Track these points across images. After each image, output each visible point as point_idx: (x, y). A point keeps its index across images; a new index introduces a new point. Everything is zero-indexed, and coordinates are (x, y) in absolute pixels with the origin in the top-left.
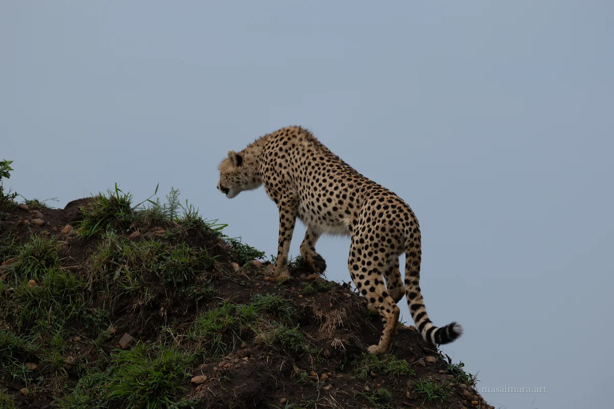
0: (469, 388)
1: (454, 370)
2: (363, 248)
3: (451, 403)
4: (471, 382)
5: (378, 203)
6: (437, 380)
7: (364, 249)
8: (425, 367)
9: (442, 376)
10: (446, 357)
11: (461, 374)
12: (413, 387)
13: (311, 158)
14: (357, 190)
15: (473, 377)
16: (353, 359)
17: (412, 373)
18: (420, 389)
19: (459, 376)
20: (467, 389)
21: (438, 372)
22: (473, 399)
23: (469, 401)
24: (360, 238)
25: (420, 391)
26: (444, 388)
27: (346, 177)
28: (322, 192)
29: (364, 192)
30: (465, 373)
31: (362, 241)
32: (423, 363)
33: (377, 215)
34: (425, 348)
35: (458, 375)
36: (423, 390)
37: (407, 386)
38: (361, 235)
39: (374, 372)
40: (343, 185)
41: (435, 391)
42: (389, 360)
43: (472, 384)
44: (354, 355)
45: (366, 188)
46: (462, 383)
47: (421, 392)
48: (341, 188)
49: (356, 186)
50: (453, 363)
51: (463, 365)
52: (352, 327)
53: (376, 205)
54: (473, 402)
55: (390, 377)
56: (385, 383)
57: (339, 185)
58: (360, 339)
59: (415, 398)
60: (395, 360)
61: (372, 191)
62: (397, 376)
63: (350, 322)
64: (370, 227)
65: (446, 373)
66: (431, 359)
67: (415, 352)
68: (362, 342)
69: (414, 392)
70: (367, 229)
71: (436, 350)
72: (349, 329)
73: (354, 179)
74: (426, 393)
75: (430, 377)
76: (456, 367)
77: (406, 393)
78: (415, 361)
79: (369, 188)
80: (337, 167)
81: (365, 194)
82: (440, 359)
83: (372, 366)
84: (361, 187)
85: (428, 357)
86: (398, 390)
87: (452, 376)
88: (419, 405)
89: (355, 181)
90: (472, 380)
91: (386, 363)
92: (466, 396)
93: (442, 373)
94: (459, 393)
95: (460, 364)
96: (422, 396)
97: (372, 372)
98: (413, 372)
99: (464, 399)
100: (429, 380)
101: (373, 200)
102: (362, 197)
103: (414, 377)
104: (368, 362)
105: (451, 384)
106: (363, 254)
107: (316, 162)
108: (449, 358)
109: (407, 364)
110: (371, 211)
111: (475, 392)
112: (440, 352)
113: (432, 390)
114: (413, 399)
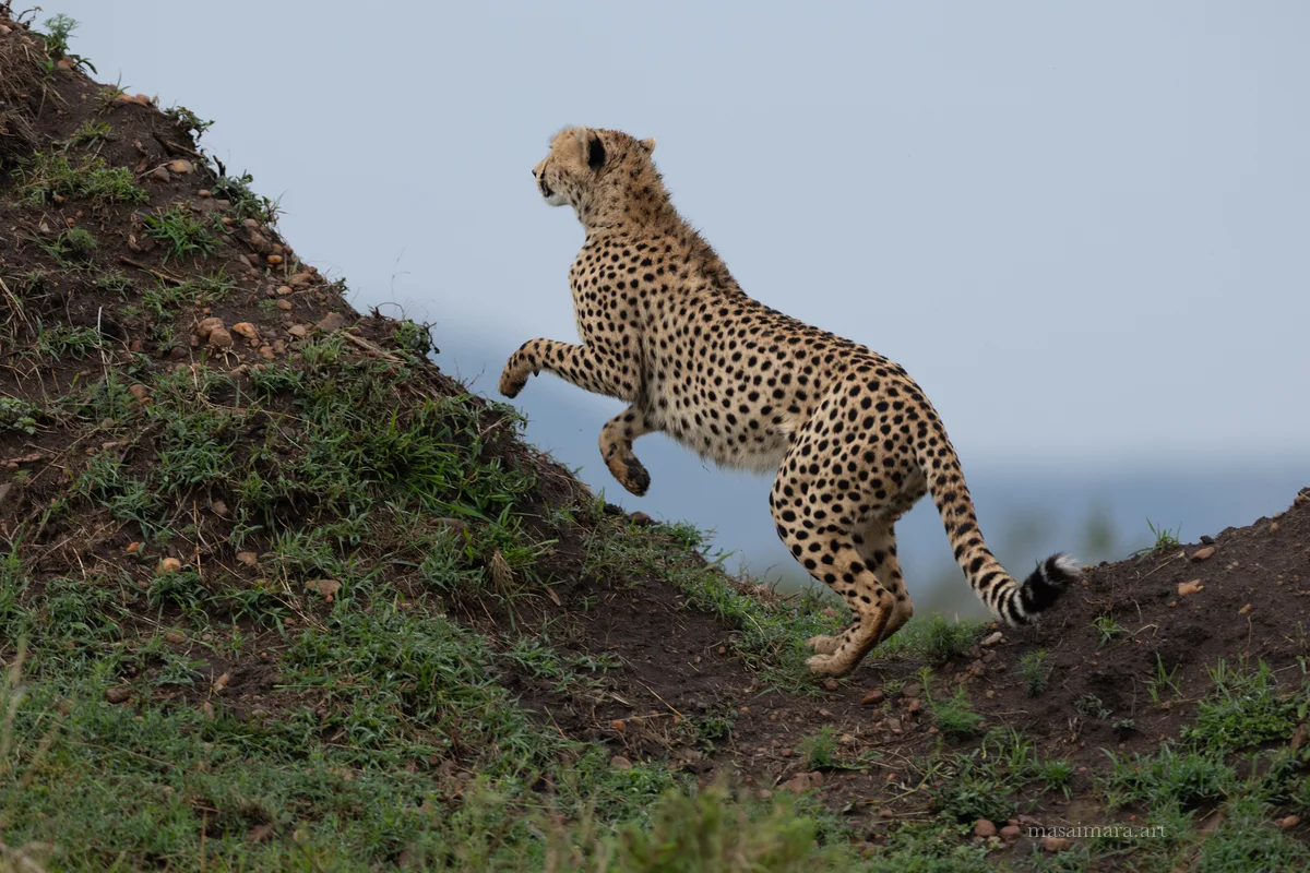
0: (263, 228)
1: (230, 190)
2: (813, 483)
3: (224, 260)
4: (266, 216)
5: (865, 392)
6: (195, 211)
7: (815, 486)
8: (167, 183)
9: (205, 202)
10: (213, 161)
11: (246, 199)
12: (143, 227)
13: (699, 316)
14: (816, 361)
15: (271, 205)
16: (15, 164)
17: (141, 196)
18: (158, 230)
19: (242, 202)
20: (258, 230)
21: (196, 195)
22: (270, 253)
23: (264, 256)
24: (812, 462)
25: (157, 233)
26: (209, 228)
27: (784, 337)
28: (736, 384)
29: (832, 364)
30: (254, 196)
31: (814, 469)
32: (166, 175)
33: (859, 420)
34: (169, 143)
35: (239, 199)
36: (165, 233)
37: (129, 222)
38: (816, 457)
39: (60, 194)
40: (781, 356)
41: (190, 235)
42: (92, 169)
43: (270, 219)
44: (18, 156)
45: (836, 354)
46: (249, 217)
47: (160, 236)
48: (776, 363)
49: (811, 353)
50: (228, 174)
51: (249, 178)
52: (14, 98)
53: (860, 397)
54: (271, 258)
55: (94, 204)
56: (83, 217)
57: (773, 357)
58: (31, 122)
59: (147, 249)
60: (106, 167)
61: (853, 362)
62: (110, 203)
63: (10, 87)
64: (840, 444)
65: (213, 197)
66: (180, 165)
67: (147, 152)
68: (34, 129)
69: (145, 235)
70: (831, 447)
71: (194, 146)
72: (6, 100)
73: (804, 338)
74: (171, 238)
75: (180, 204)
76: (234, 183)
77: (128, 238)
78: (148, 169)
79: (843, 354)
80: (759, 321)
81: (834, 367)
82: (201, 165)
83: (56, 181)
84: (826, 352)
85: (174, 162)
86: (110, 232)
87: (227, 202)
88: (155, 265)
89: (809, 342)
90: (269, 212)
91: (87, 175)
92: (257, 246)
93: (205, 197)
94: (241, 240)
95: (244, 178)
96: (162, 245)
97: (54, 193)
98: (142, 194)
99: (252, 252)
100: (177, 212)
101: (855, 383)
102: (828, 374)
103: (145, 203)
104: (46, 171)
105: (226, 220)
106: (809, 493)
107: (712, 323)
108: (220, 164)
109: (130, 176)
110: (847, 410)
111: (275, 237)
112: (202, 151)
113: (183, 233)
114: (143, 251)
